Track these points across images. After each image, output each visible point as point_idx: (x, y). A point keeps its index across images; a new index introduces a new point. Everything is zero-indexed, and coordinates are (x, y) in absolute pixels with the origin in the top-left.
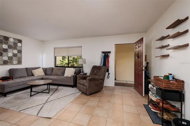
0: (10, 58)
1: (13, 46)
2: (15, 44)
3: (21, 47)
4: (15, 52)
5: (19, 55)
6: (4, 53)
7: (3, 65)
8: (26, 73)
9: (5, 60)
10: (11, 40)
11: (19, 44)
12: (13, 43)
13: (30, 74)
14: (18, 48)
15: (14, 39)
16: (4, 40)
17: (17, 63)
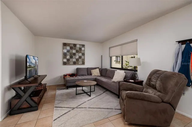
0: (77, 60)
1: (79, 50)
2: (80, 49)
3: (84, 50)
4: (80, 54)
5: (83, 57)
6: (74, 57)
7: (73, 65)
8: (87, 72)
9: (74, 61)
10: (78, 46)
11: (83, 49)
12: (79, 48)
13: (89, 73)
14: (82, 52)
15: (80, 45)
16: (73, 47)
17: (81, 63)
